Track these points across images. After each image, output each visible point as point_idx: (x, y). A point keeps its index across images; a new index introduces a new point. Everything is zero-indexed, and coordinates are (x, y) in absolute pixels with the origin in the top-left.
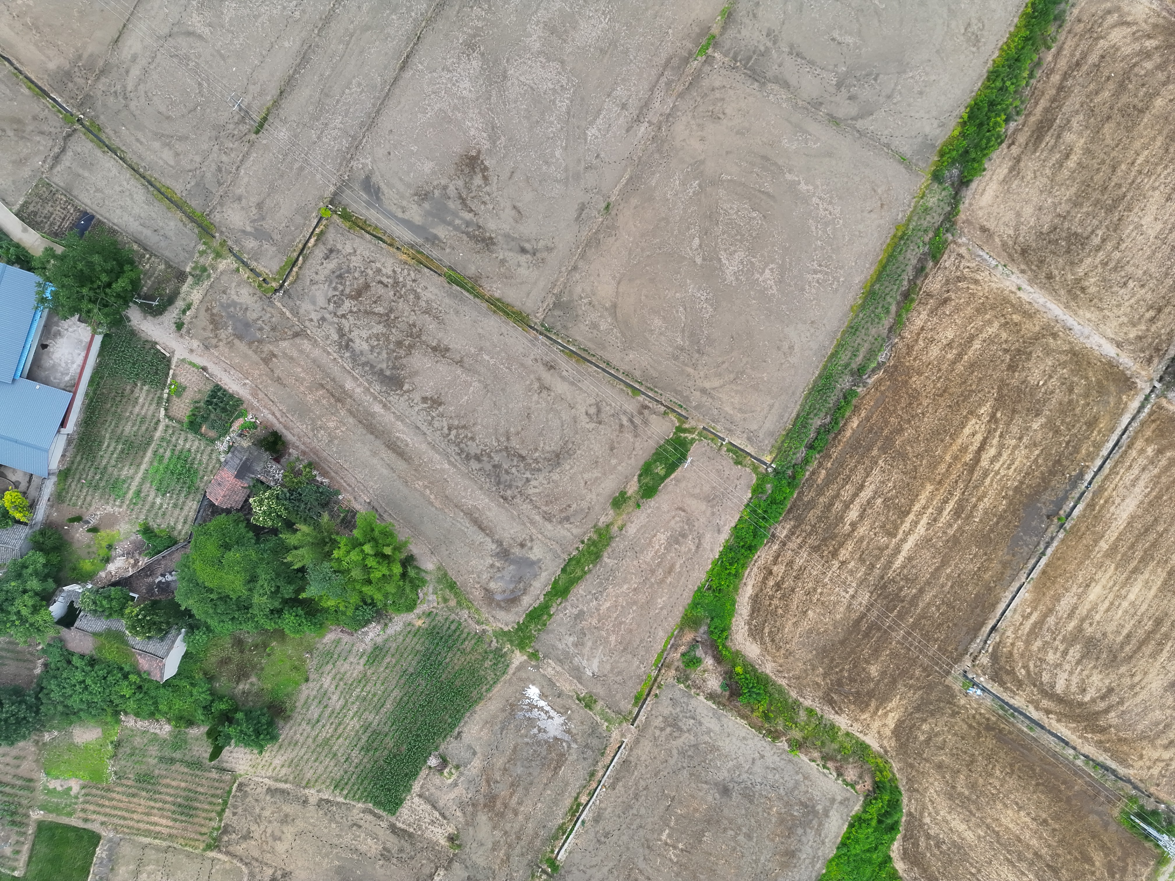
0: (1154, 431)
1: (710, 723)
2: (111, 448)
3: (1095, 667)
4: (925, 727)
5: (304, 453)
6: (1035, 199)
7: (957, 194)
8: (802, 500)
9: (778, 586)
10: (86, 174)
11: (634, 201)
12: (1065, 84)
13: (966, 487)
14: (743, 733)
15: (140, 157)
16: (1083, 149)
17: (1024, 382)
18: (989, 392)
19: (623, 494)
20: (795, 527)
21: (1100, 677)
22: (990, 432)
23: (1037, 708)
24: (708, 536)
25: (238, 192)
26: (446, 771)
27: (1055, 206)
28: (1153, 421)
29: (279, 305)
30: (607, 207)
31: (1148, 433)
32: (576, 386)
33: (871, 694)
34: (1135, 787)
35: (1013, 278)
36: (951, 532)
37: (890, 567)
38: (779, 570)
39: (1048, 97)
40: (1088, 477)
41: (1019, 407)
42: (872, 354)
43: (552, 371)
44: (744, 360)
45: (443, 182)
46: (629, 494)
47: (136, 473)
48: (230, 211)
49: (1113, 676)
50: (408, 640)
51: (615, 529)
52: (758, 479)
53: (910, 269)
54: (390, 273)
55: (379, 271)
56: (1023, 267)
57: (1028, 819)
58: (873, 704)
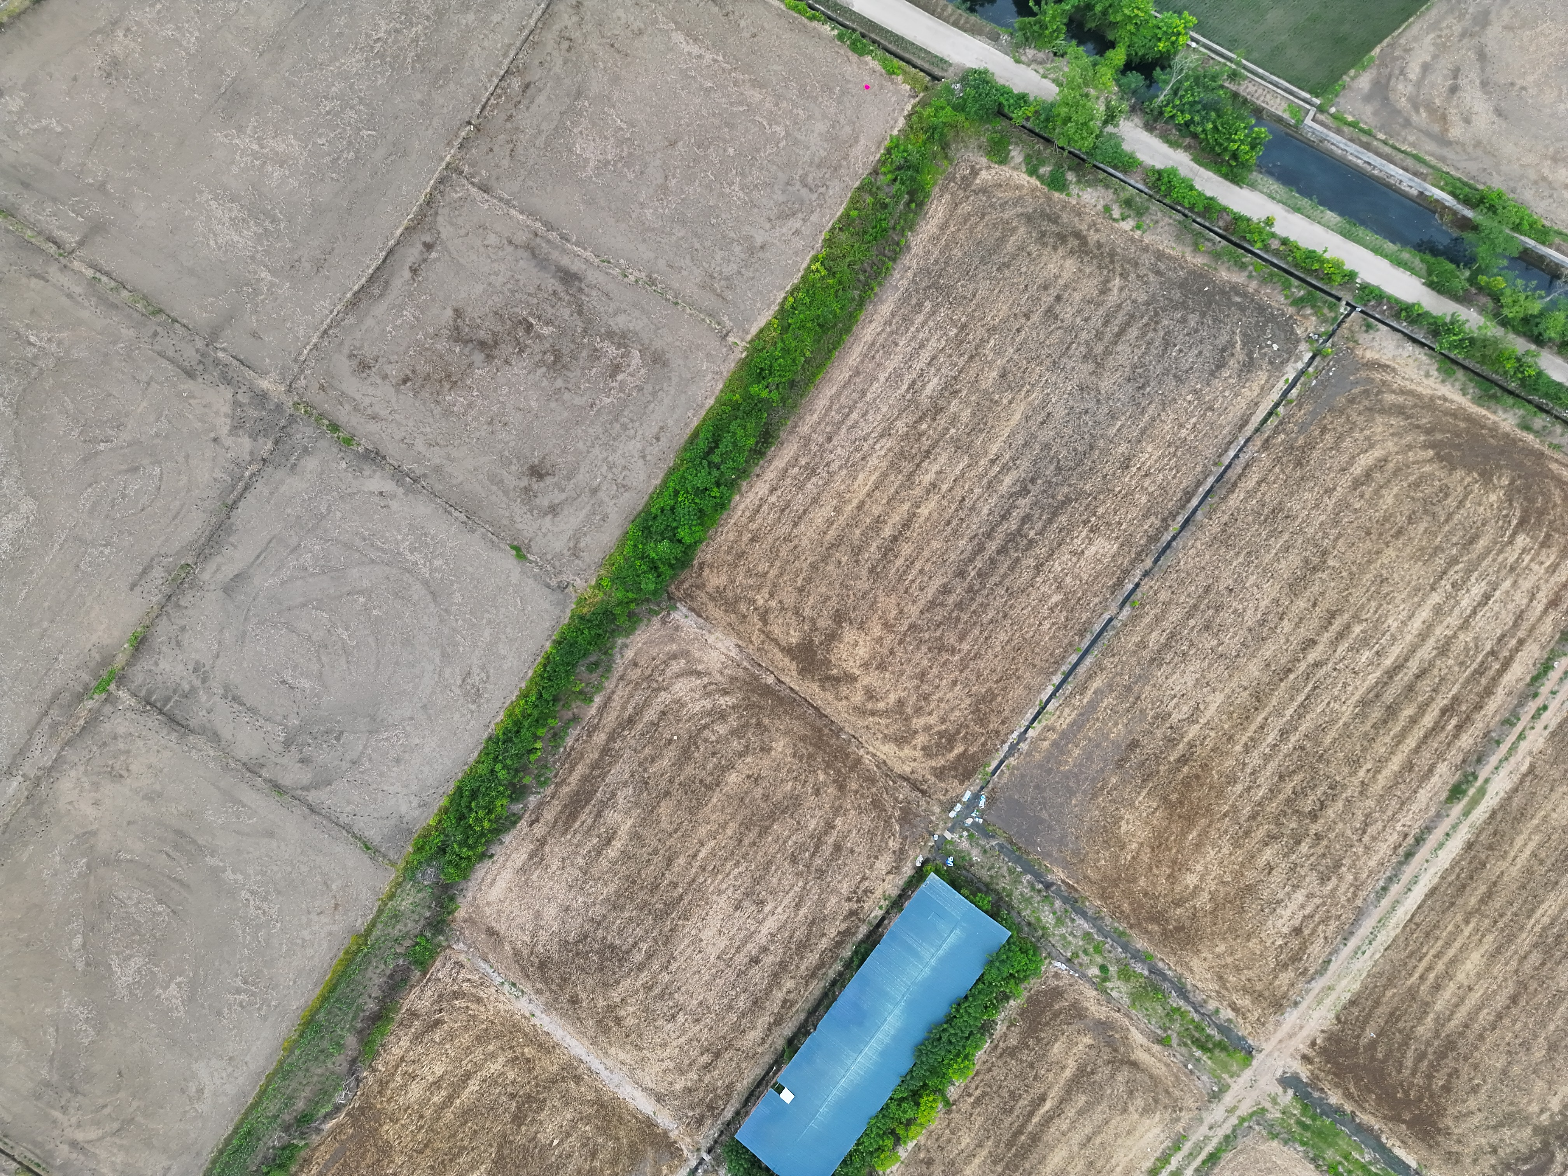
6: (561, 896)
16: (629, 833)
17: (534, 1138)
18: (485, 1151)
35: (524, 1000)
41: (524, 1173)
44: (135, 1104)
56: (538, 985)
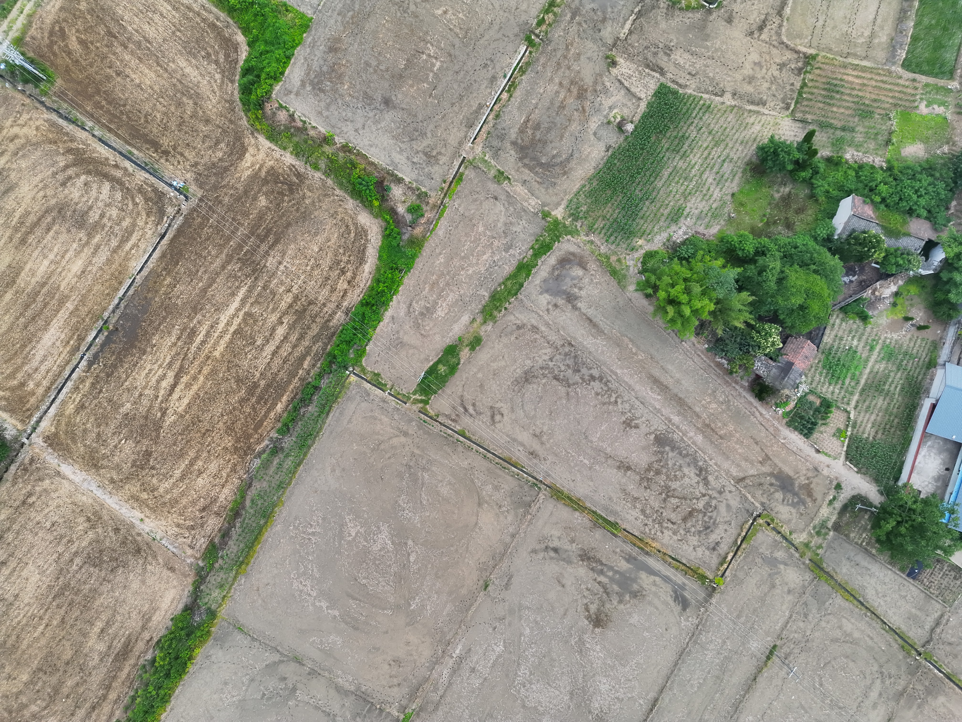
0: (28, 401)
1: (400, 159)
2: (893, 386)
3: (77, 204)
4: (220, 154)
5: (736, 382)
7: (195, 600)
8: (323, 343)
9: (343, 272)
10: (913, 610)
11: (464, 591)
12: (104, 692)
13: (186, 355)
14: (373, 149)
15: (870, 625)
17: (138, 442)
18: (167, 433)
19: (473, 349)
20: (329, 321)
21: (72, 196)
22: (166, 400)
23: (126, 169)
24: (402, 314)
25: (790, 597)
26: (618, 119)
27: (112, 590)
28: (28, 410)
29: (757, 505)
30: (486, 586)
31: (33, 400)
32: (511, 439)
33: (265, 182)
34: (42, 103)
35: (147, 530)
36: (199, 317)
37: (249, 287)
38: (342, 285)
39: (119, 680)
40: (84, 363)
41: (142, 421)
42: (266, 465)
43: (531, 450)
44: (372, 460)
45: (622, 606)
46: (468, 348)
47: (873, 367)
48: (797, 581)
49: (61, 196)
50: (650, 227)
51: (479, 320)
52: (361, 361)
53: (235, 537)
54: (665, 531)
55: (675, 533)
56: (139, 538)
57: (133, 76)
58: (263, 174)
